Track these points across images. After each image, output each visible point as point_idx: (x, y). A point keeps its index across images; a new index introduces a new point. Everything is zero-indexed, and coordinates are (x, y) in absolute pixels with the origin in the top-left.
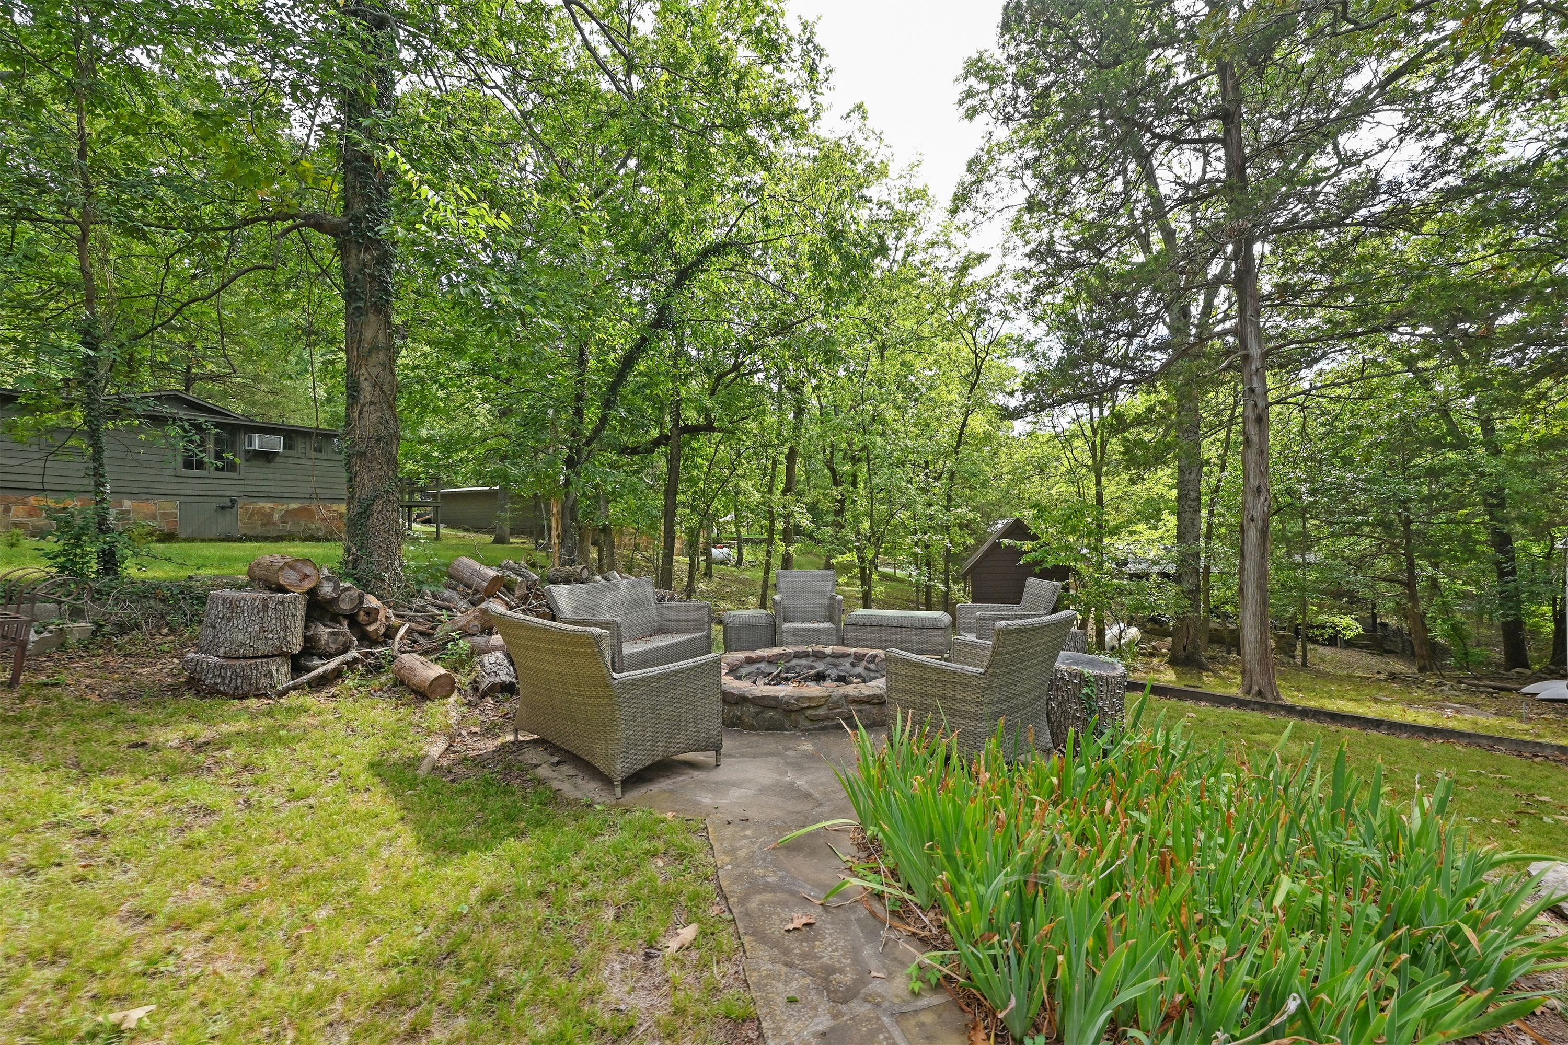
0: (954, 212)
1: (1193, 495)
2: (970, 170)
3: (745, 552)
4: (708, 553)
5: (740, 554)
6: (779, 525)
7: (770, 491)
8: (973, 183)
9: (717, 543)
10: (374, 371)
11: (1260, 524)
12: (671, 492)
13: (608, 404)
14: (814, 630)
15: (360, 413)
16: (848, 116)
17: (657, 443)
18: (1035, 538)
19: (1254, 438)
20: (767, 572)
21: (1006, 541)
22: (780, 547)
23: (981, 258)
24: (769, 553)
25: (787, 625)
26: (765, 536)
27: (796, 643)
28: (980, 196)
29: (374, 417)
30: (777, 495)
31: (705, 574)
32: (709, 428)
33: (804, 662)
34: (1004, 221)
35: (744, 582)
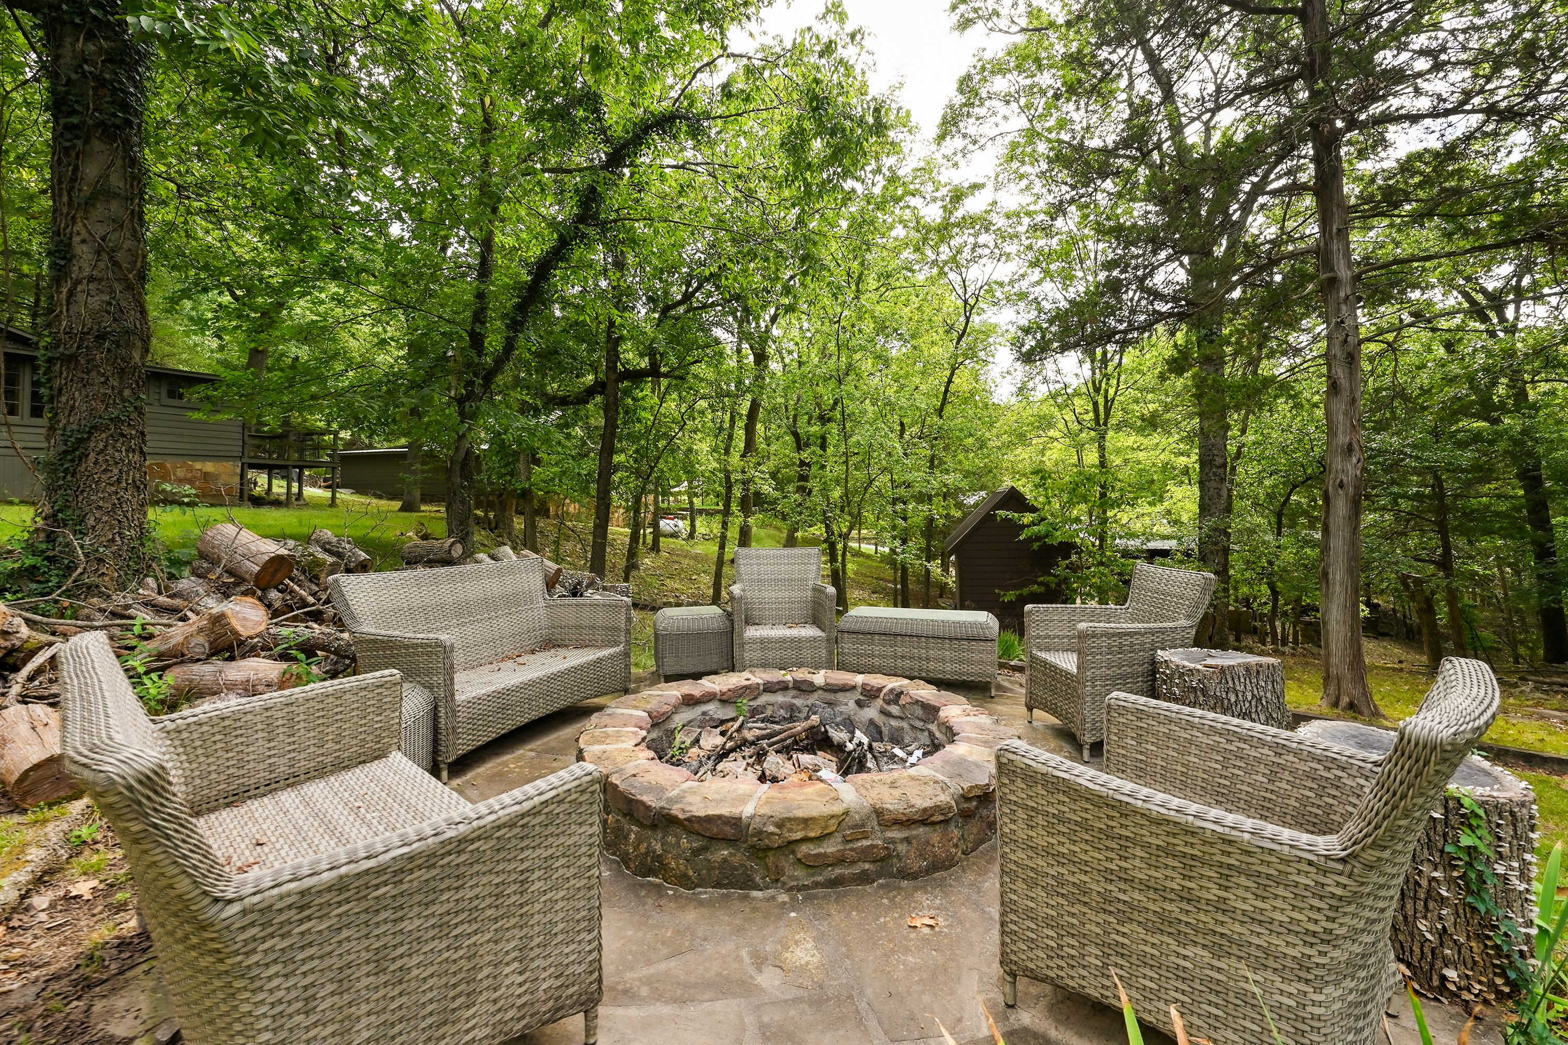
0: (941, 137)
1: (1219, 461)
2: (961, 91)
3: (698, 523)
4: (655, 525)
5: (693, 526)
6: (737, 492)
7: (727, 452)
8: (965, 105)
9: (666, 513)
10: (99, 230)
11: (1351, 490)
12: (608, 450)
13: (515, 325)
14: (793, 640)
15: (71, 293)
16: (824, 17)
17: (591, 392)
18: (1033, 509)
19: (1344, 382)
20: (722, 547)
21: (1001, 513)
22: (737, 520)
23: (976, 187)
24: (725, 525)
25: (752, 632)
26: (721, 507)
27: (765, 665)
28: (972, 120)
29: (95, 302)
30: (735, 459)
31: (652, 549)
32: (654, 372)
33: (779, 698)
34: (999, 149)
35: (696, 558)
